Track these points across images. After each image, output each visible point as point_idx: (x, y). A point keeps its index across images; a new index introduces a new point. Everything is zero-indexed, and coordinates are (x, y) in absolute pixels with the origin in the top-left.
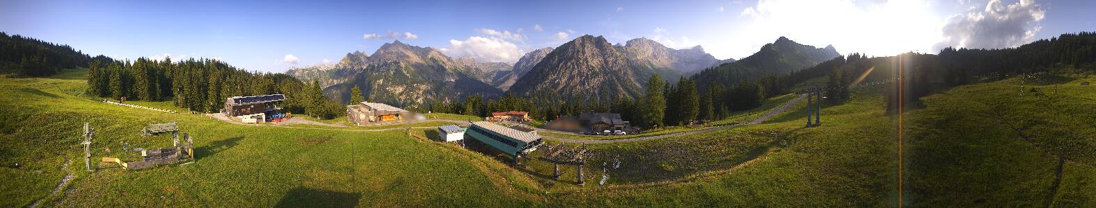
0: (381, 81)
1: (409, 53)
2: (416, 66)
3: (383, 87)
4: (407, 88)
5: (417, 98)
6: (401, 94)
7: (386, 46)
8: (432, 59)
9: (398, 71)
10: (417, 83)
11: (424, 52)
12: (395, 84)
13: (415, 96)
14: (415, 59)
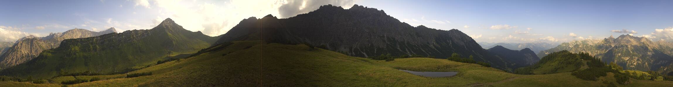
0: (620, 54)
1: (632, 40)
2: (635, 47)
3: (620, 57)
4: (630, 58)
5: (634, 62)
6: (628, 60)
7: (623, 36)
8: (643, 43)
9: (627, 50)
10: (634, 56)
11: (638, 39)
12: (626, 56)
13: (633, 62)
14: (635, 43)
